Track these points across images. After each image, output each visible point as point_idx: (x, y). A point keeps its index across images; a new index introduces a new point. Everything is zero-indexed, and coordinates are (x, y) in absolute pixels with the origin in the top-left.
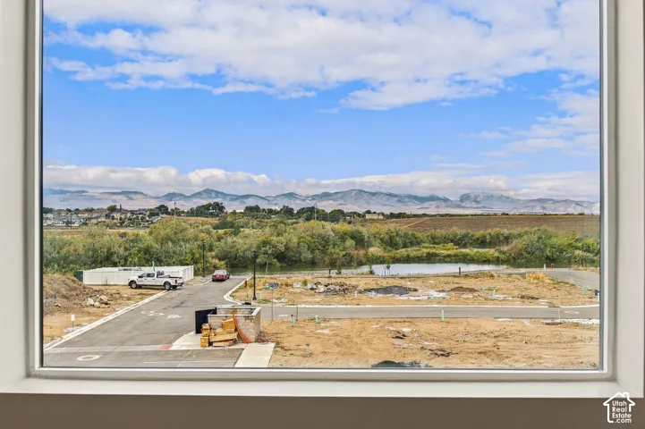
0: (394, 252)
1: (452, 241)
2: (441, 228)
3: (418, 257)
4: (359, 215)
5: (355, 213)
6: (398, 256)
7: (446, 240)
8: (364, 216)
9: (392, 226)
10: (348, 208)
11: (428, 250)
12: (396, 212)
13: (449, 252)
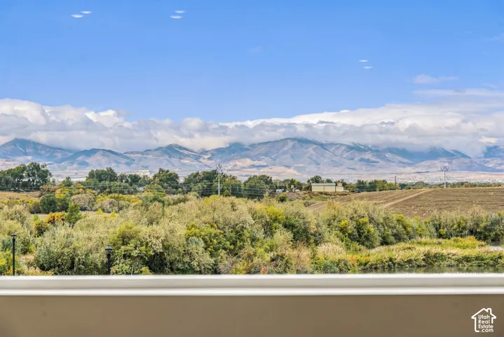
0: (365, 251)
1: (472, 232)
2: (450, 209)
3: (409, 261)
4: (299, 186)
5: (292, 182)
6: (372, 259)
7: (461, 231)
8: (309, 188)
9: (362, 205)
10: (279, 173)
11: (427, 248)
12: (368, 178)
13: (467, 252)
